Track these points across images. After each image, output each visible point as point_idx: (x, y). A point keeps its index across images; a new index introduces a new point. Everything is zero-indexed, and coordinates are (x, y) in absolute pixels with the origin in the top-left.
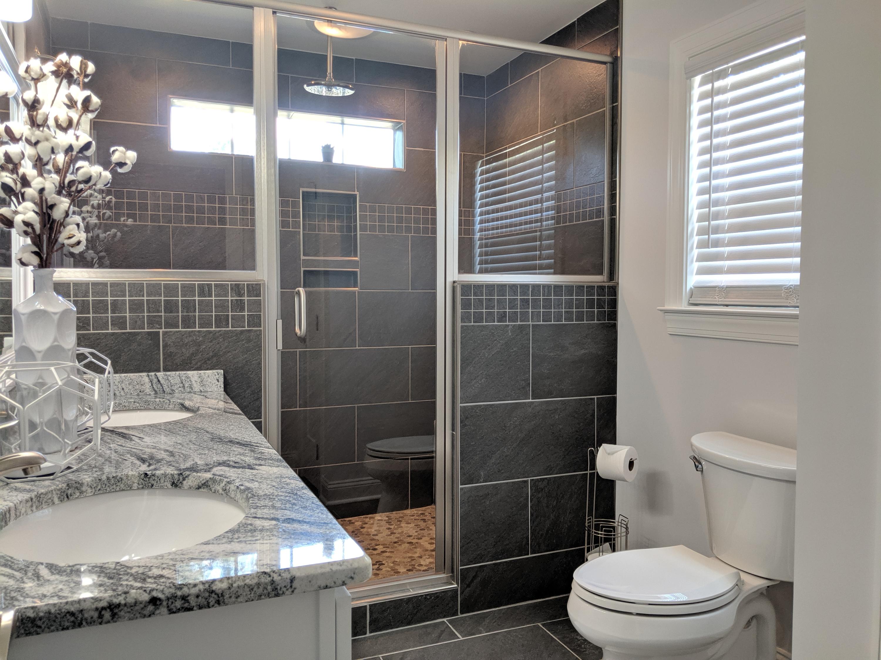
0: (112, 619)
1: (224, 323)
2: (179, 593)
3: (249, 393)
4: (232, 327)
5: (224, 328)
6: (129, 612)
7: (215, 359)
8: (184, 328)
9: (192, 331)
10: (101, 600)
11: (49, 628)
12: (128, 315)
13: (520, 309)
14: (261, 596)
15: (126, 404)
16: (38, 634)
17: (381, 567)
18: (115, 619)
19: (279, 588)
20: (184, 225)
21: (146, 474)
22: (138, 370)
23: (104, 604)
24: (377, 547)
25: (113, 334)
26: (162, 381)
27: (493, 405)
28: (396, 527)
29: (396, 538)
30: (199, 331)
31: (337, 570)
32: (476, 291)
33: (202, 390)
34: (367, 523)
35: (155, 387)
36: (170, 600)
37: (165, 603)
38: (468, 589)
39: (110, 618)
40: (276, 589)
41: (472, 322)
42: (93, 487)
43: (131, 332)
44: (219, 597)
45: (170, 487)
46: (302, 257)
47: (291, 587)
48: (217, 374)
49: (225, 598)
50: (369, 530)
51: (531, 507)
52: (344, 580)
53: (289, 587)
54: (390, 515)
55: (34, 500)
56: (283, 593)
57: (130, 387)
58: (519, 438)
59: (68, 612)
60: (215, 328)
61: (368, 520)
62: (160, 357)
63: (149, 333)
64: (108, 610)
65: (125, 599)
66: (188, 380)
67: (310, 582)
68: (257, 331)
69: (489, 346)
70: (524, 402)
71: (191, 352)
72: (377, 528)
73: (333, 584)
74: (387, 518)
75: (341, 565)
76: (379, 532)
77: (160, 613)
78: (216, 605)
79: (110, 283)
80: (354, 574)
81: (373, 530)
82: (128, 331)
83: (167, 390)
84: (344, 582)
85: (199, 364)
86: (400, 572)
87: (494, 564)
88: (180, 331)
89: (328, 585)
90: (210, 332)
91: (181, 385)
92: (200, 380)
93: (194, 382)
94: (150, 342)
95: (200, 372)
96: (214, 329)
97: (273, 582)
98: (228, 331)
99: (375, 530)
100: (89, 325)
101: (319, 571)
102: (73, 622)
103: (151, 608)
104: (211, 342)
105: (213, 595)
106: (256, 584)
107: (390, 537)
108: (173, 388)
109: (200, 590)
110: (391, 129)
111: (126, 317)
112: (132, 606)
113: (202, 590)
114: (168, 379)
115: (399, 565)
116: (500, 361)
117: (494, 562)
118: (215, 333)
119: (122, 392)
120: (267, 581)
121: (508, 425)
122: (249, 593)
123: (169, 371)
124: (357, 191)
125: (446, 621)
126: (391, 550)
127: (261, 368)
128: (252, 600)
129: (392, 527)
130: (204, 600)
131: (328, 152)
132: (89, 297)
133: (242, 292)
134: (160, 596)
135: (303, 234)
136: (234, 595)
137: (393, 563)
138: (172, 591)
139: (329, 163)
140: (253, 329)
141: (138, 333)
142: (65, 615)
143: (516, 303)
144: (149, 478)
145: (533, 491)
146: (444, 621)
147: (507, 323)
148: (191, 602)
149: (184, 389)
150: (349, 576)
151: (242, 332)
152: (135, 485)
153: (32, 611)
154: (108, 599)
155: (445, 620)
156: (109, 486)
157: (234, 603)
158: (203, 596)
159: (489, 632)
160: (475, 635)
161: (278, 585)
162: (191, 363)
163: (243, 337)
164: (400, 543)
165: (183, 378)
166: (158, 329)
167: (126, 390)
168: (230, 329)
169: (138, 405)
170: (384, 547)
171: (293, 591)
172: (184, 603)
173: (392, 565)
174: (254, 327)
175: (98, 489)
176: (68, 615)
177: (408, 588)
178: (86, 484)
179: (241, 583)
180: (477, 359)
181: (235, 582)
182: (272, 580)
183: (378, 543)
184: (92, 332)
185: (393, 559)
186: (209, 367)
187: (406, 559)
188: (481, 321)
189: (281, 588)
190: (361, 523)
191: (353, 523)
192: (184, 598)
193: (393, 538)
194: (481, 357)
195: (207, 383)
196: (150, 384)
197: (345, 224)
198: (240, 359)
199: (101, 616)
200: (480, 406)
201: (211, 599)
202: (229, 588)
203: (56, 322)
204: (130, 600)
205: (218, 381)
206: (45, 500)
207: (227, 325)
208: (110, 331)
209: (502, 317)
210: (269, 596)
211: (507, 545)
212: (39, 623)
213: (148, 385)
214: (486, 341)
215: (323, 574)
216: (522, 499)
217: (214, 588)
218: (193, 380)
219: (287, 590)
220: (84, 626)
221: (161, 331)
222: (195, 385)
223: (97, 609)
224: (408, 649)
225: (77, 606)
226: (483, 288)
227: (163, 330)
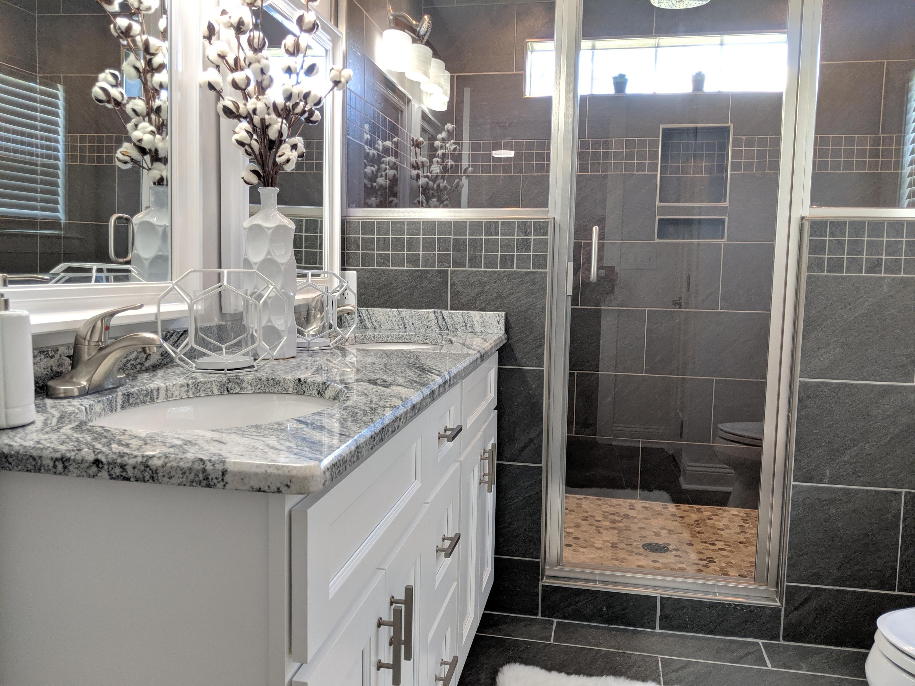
0: (64, 472)
1: (509, 264)
2: (119, 461)
3: (531, 339)
4: (516, 268)
5: (509, 268)
6: (77, 468)
7: (498, 302)
8: (471, 267)
9: (478, 271)
10: (58, 452)
11: (17, 467)
12: (421, 253)
13: (905, 256)
14: (193, 482)
15: (408, 337)
16: (10, 470)
17: (710, 564)
18: (66, 472)
19: (210, 478)
20: (534, 174)
21: (300, 380)
22: (428, 306)
23: (58, 455)
24: (716, 542)
25: (408, 271)
26: (447, 319)
27: (851, 384)
28: (751, 526)
29: (745, 538)
30: (485, 271)
31: (271, 473)
32: (834, 229)
33: (483, 331)
34: (717, 515)
35: (440, 324)
36: (111, 466)
37: (106, 467)
38: (796, 612)
39: (62, 470)
40: (208, 478)
41: (825, 271)
42: (253, 385)
43: (423, 270)
44: (153, 473)
45: (317, 395)
46: (658, 204)
47: (223, 480)
48: (497, 316)
49: (159, 475)
50: (717, 523)
51: (903, 528)
52: (279, 486)
53: (220, 479)
54: (751, 512)
55: (191, 386)
56: (215, 485)
57: (419, 322)
58: (891, 433)
59: (31, 456)
60: (500, 268)
61: (721, 512)
62: (448, 295)
63: (439, 272)
64: (61, 462)
65: (75, 455)
66: (470, 320)
67: (242, 479)
68: (542, 273)
69: (850, 304)
70: (903, 386)
71: (476, 292)
72: (728, 523)
73: (266, 489)
74: (745, 515)
75: (278, 469)
76: (727, 527)
77: (102, 476)
78: (151, 481)
79: (407, 222)
80: (290, 482)
81: (721, 524)
82: (421, 268)
83: (451, 328)
84: (278, 489)
85: (483, 304)
86: (729, 575)
87: (837, 590)
88: (467, 271)
89: (262, 489)
90: (495, 272)
91: (464, 324)
92: (480, 321)
93: (475, 322)
94: (439, 280)
95: (482, 312)
96: (498, 269)
97: (204, 471)
98: (512, 272)
99: (724, 525)
100: (388, 261)
101: (254, 470)
102: (34, 466)
103: (94, 469)
104: (495, 282)
105: (148, 470)
106: (188, 468)
107: (738, 536)
108: (457, 327)
109: (137, 462)
110: (785, 42)
111: (419, 254)
112: (79, 463)
113: (139, 462)
114: (452, 317)
115: (732, 567)
116: (866, 326)
117: (837, 588)
118: (500, 274)
119: (412, 326)
120: (199, 468)
121: (874, 414)
122: (181, 476)
123: (456, 309)
124: (731, 123)
125: (760, 643)
126: (732, 549)
127: (545, 313)
128: (185, 485)
129: (747, 525)
130: (139, 473)
131: (698, 81)
132: (389, 235)
133: (529, 230)
134: (103, 459)
135: (661, 177)
136: (167, 475)
137: (727, 564)
138: (115, 457)
139: (699, 93)
140: (538, 270)
141: (429, 271)
142: (29, 458)
143: (900, 247)
144: (302, 384)
145: (909, 507)
146: (758, 643)
147: (883, 275)
148: (129, 472)
149: (466, 328)
150: (285, 483)
151: (527, 273)
152: (291, 390)
153: (8, 448)
154: (63, 452)
155: (760, 641)
156: (268, 387)
157: (167, 483)
158: (139, 468)
159: (811, 671)
160: (791, 669)
161: (209, 475)
162: (475, 304)
163: (527, 279)
164: (746, 545)
165: (466, 318)
166: (447, 267)
167: (415, 325)
168: (515, 270)
169: (418, 338)
170: (725, 545)
171: (224, 486)
172: (122, 472)
173: (724, 565)
174: (539, 268)
175: (257, 388)
176: (31, 459)
177: (716, 591)
178: (246, 381)
179: (174, 464)
180: (829, 321)
181: (170, 462)
182: (204, 468)
183: (720, 539)
184: (391, 268)
185: (728, 560)
186: (493, 308)
187: (745, 563)
188: (840, 270)
189: (212, 479)
190: (710, 514)
191: (702, 512)
192: (123, 467)
193: (742, 538)
194: (836, 319)
195: (488, 324)
196: (436, 321)
197: (716, 163)
198: (523, 302)
199: (55, 467)
200: (830, 384)
201: (146, 474)
202: (163, 466)
203: (269, 237)
204: (79, 457)
205: (499, 323)
206: (203, 388)
207: (512, 266)
208: (406, 268)
209: (874, 267)
210: (200, 484)
211: (860, 570)
212: (11, 460)
213: (434, 322)
214: (846, 297)
215: (256, 474)
216: (889, 516)
217: (150, 463)
218: (475, 320)
219: (219, 482)
220: (42, 473)
221: (449, 269)
222: (476, 326)
223: (52, 459)
224: (696, 658)
225: (39, 452)
226: (845, 226)
227: (452, 268)
